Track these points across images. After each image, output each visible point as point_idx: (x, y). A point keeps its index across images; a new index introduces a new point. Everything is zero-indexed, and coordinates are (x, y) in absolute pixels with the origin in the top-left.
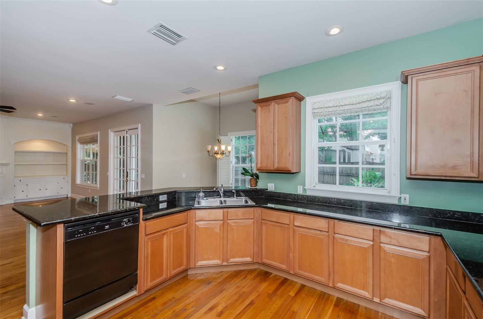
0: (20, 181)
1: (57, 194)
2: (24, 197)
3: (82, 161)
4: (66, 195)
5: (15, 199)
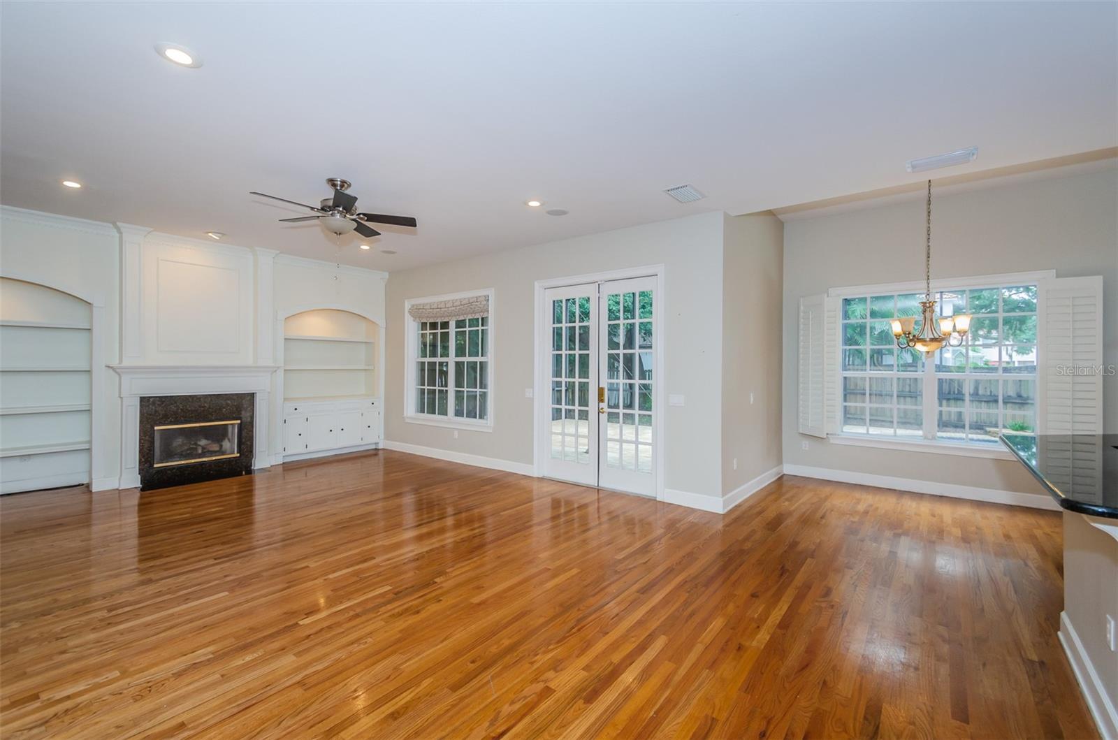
0: (296, 409)
1: (359, 442)
2: (302, 450)
3: (418, 362)
4: (376, 443)
5: (286, 453)
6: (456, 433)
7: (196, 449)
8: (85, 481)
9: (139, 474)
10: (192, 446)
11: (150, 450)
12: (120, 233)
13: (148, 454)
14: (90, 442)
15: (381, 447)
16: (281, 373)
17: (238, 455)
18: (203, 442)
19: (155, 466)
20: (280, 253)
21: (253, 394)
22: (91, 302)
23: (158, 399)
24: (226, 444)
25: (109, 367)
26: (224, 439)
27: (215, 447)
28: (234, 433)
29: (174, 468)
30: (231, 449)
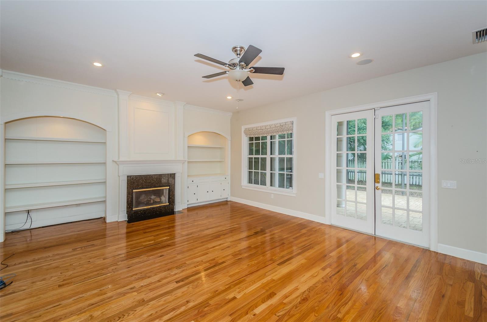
0: (193, 181)
1: (220, 198)
2: (195, 201)
3: (248, 157)
4: (226, 198)
5: (189, 203)
6: (272, 195)
7: (150, 201)
8: (103, 216)
9: (127, 214)
10: (148, 199)
11: (131, 202)
12: (118, 95)
13: (130, 204)
14: (106, 197)
15: (229, 200)
16: (186, 163)
17: (168, 204)
18: (153, 197)
19: (134, 209)
20: (187, 104)
21: (175, 174)
22: (106, 130)
23: (135, 176)
24: (163, 198)
25: (114, 161)
26: (162, 196)
27: (158, 200)
28: (166, 193)
29: (141, 211)
30: (165, 201)
